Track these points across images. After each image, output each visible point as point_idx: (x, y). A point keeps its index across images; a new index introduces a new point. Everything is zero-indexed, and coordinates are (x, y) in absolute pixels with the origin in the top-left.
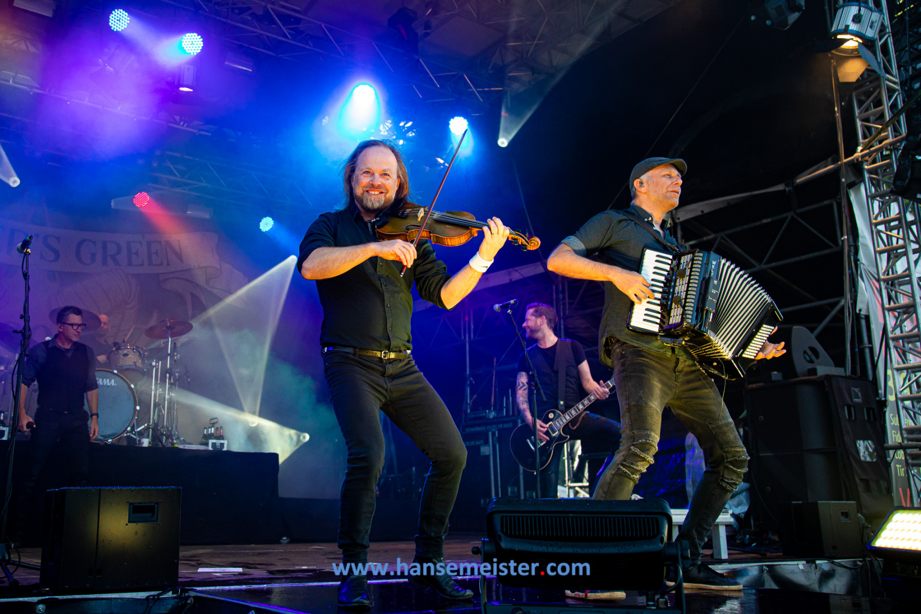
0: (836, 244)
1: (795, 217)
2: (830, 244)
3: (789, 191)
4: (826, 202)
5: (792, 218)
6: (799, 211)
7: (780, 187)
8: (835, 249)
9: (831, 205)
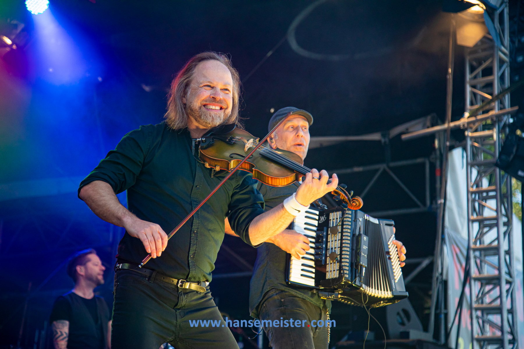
0: (424, 204)
1: (388, 170)
2: (419, 203)
3: (385, 142)
4: (419, 160)
5: (384, 171)
6: (392, 164)
7: (376, 137)
8: (422, 209)
9: (423, 165)
